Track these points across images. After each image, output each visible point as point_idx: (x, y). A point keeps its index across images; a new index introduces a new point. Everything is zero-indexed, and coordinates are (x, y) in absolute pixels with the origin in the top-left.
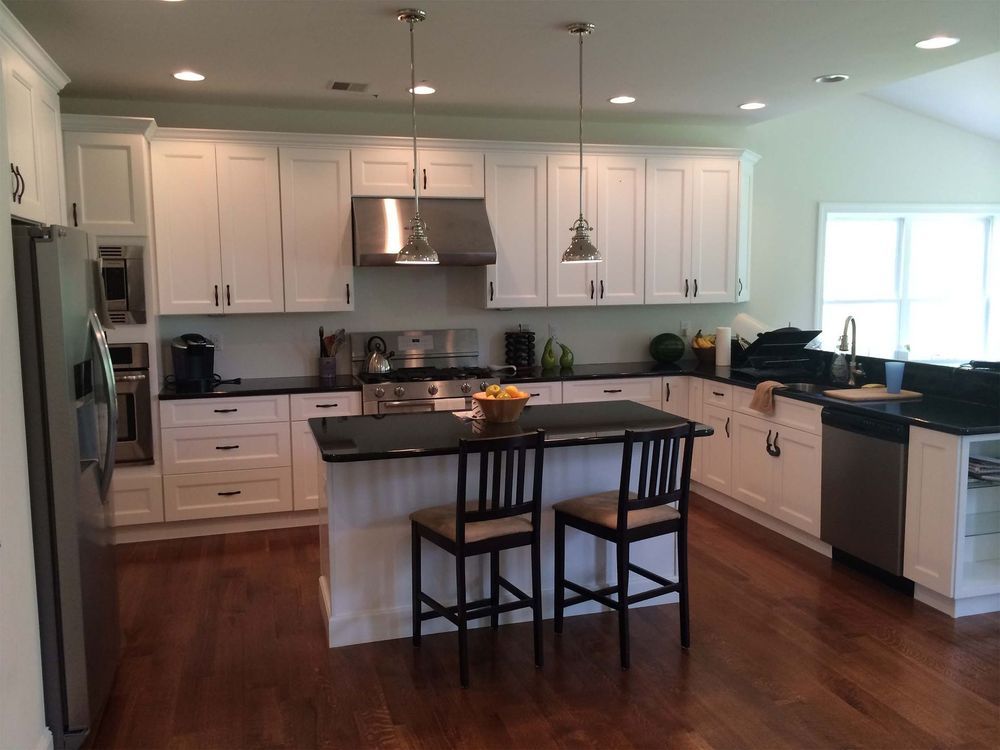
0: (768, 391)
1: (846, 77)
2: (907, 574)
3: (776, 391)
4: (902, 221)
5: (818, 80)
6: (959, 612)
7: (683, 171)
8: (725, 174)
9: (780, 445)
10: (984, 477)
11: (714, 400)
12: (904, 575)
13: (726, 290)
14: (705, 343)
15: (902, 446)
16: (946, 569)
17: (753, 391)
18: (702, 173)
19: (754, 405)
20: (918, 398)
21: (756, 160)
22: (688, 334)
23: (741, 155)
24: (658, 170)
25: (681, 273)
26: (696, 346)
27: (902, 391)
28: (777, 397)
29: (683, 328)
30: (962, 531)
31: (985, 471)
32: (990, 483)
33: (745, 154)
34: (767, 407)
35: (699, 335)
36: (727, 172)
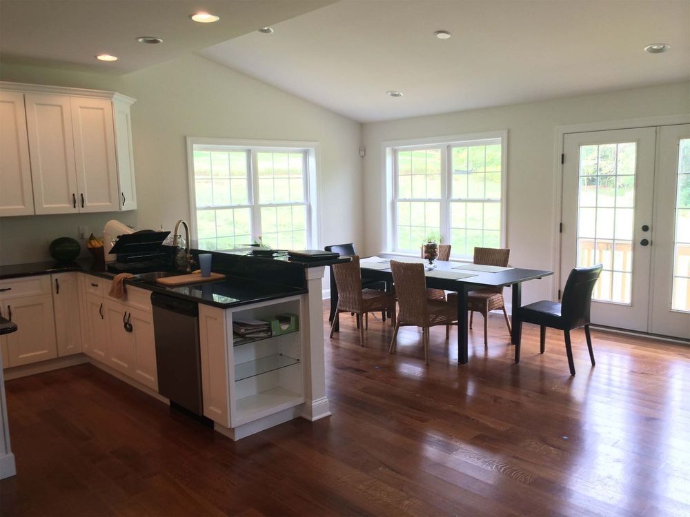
0: (120, 282)
1: (161, 41)
2: (206, 414)
3: (126, 281)
4: (249, 152)
5: (140, 40)
6: (238, 436)
7: (61, 106)
8: (101, 111)
9: (132, 322)
10: (247, 336)
11: (92, 290)
12: (205, 414)
13: (110, 202)
14: (96, 244)
15: (196, 318)
16: (224, 407)
17: (111, 281)
18: (80, 109)
19: (111, 294)
20: (223, 278)
21: (133, 103)
22: (85, 237)
23: (112, 97)
24: (37, 104)
25: (68, 189)
26: (90, 247)
27: (212, 274)
28: (128, 286)
29: (81, 232)
30: (232, 377)
31: (249, 332)
32: (252, 340)
33: (115, 96)
34: (121, 293)
35: (92, 237)
36: (102, 109)
